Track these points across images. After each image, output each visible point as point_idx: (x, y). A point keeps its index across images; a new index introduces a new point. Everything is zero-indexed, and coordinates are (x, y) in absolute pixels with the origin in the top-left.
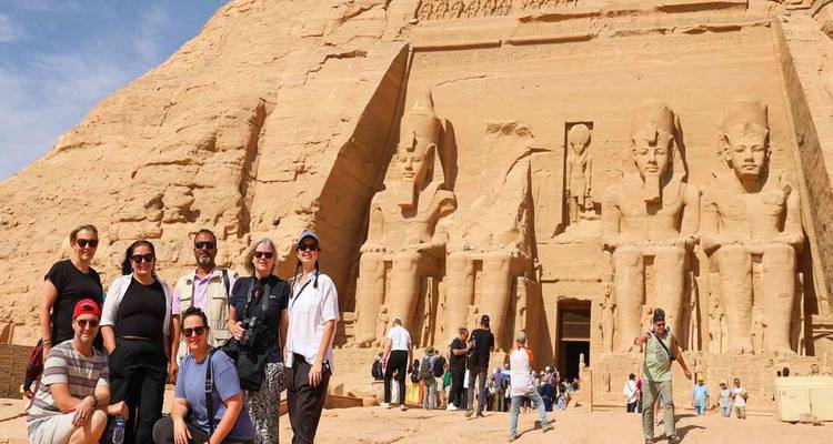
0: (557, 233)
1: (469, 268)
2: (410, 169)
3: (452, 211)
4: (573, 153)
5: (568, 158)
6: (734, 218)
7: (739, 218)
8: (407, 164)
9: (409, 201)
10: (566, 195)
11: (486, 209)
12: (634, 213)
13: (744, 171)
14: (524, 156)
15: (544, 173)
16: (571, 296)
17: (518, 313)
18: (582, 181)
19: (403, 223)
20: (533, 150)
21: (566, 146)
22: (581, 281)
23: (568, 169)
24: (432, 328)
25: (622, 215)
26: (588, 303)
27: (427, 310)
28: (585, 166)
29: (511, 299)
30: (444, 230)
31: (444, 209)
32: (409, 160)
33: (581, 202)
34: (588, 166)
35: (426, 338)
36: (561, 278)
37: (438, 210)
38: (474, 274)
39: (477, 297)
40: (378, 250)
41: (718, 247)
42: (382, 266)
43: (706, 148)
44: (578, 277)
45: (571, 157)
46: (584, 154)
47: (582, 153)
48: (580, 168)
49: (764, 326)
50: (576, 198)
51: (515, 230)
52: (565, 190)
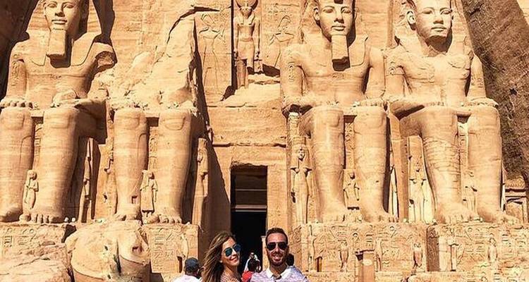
0: (226, 96)
1: (142, 126)
2: (61, 14)
3: (110, 66)
4: (240, 14)
5: (234, 19)
6: (424, 81)
7: (430, 82)
8: (58, 10)
9: (61, 51)
10: (234, 56)
11: (150, 66)
12: (321, 72)
13: (434, 33)
14: (188, 14)
15: (209, 33)
16: (245, 162)
17: (199, 179)
18: (251, 43)
19: (52, 76)
20: (197, 9)
21: (232, 7)
22: (256, 145)
23: (235, 32)
24: (92, 196)
25: (306, 75)
26: (264, 170)
27: (86, 176)
28: (253, 28)
29: (192, 163)
30: (103, 86)
31: (102, 63)
32: (59, 6)
33: (249, 64)
34: (256, 28)
35: (85, 208)
36: (234, 142)
37: (95, 64)
38: (147, 133)
39: (151, 160)
40: (23, 105)
41: (422, 107)
42: (28, 124)
43: (377, 15)
44: (252, 141)
45: (239, 19)
46: (252, 16)
47: (249, 14)
48: (248, 31)
49: (475, 190)
50: (245, 61)
51: (187, 89)
52: (233, 52)
